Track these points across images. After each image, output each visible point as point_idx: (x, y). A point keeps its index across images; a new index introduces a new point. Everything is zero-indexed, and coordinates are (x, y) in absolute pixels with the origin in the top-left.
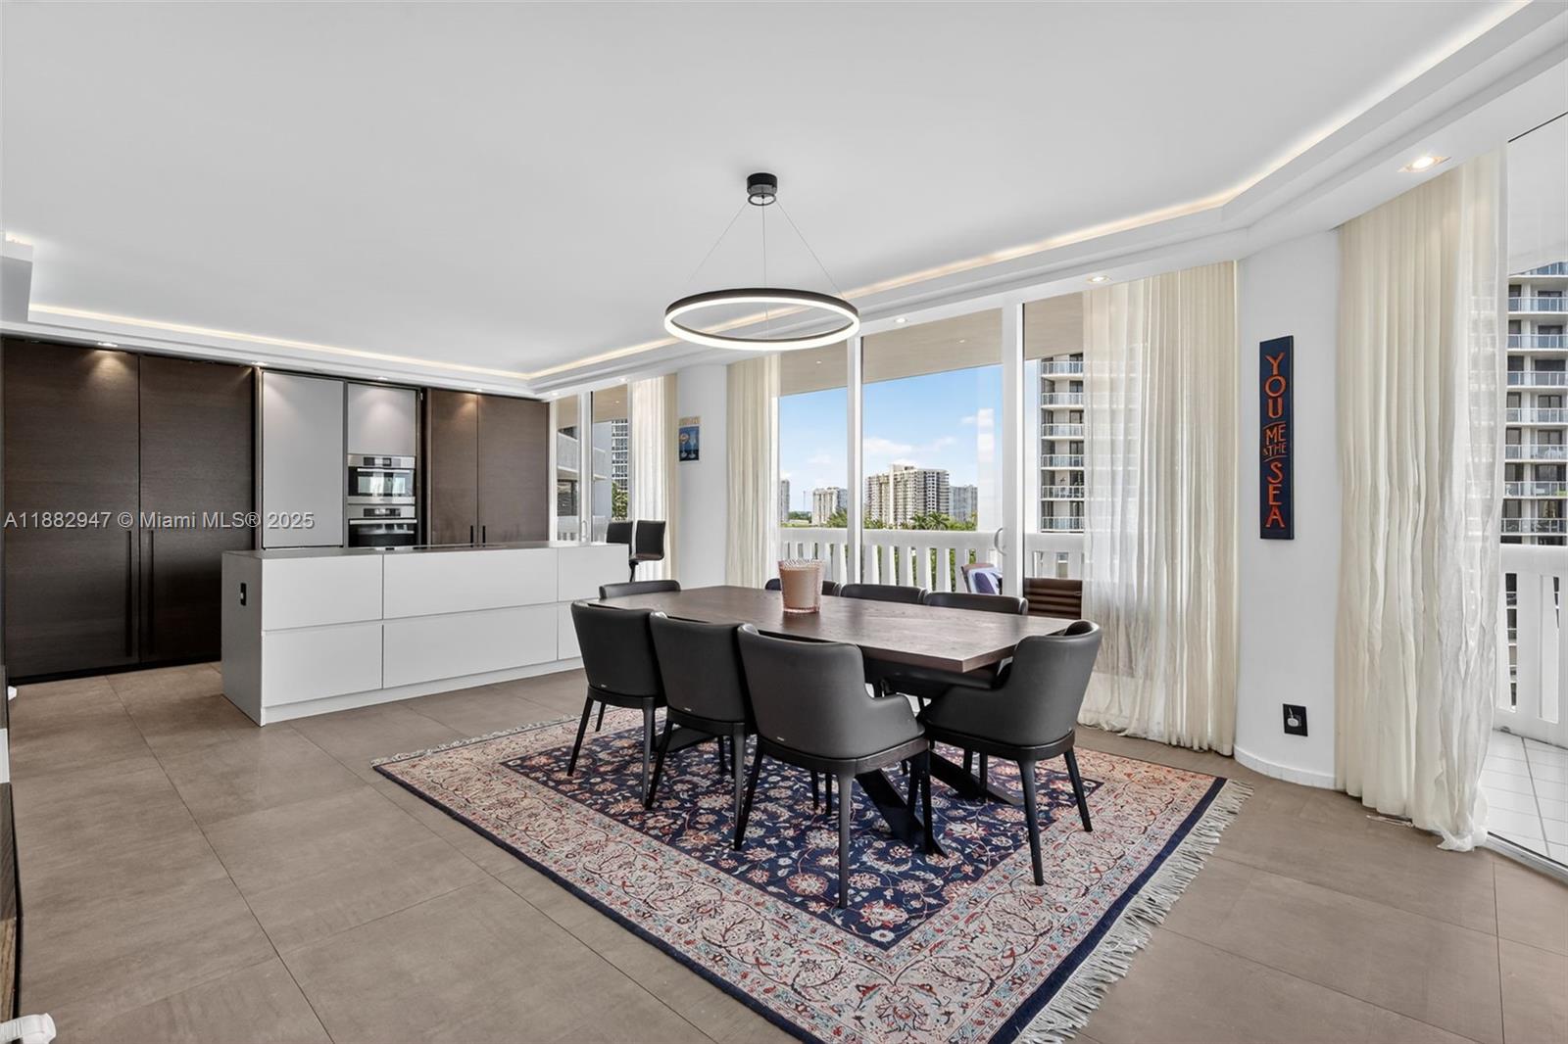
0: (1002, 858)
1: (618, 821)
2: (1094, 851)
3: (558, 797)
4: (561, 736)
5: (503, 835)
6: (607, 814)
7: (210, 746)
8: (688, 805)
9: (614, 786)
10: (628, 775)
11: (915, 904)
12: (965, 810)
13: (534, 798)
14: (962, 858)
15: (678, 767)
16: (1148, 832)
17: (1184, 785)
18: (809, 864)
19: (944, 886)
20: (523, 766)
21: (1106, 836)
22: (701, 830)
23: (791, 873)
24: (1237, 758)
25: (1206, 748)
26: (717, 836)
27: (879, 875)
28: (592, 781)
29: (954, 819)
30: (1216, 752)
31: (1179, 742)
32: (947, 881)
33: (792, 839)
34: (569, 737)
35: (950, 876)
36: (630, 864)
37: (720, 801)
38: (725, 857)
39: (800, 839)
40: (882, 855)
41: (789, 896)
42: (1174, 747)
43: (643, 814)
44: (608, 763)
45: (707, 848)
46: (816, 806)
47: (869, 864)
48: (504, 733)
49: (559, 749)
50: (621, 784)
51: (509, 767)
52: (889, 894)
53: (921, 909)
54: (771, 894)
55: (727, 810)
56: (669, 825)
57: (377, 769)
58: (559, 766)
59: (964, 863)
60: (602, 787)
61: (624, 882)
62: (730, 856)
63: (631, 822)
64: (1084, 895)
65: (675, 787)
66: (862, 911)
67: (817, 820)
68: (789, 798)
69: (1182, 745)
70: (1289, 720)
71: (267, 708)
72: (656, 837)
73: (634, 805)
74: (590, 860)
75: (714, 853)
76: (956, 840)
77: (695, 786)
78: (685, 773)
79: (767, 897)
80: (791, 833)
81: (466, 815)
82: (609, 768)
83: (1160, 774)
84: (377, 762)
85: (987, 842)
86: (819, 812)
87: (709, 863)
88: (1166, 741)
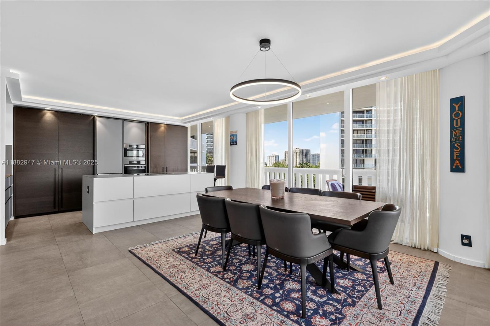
0: (362, 295)
1: (214, 275)
2: (398, 293)
3: (192, 264)
4: (193, 240)
5: (172, 280)
6: (210, 272)
7: (76, 241)
8: (239, 269)
9: (212, 260)
10: (216, 256)
11: (333, 317)
12: (342, 273)
13: (184, 264)
14: (346, 295)
15: (234, 253)
16: (417, 285)
17: (424, 265)
18: (287, 297)
19: (342, 308)
20: (179, 251)
21: (400, 287)
22: (245, 280)
23: (281, 301)
24: (440, 253)
25: (426, 249)
26: (250, 283)
27: (315, 302)
28: (204, 258)
29: (339, 277)
30: (430, 250)
31: (415, 246)
32: (343, 306)
33: (279, 285)
34: (196, 240)
35: (344, 303)
36: (219, 295)
37: (250, 267)
38: (255, 292)
39: (282, 285)
40: (315, 293)
41: (281, 311)
42: (413, 248)
43: (223, 272)
44: (209, 251)
45: (247, 288)
46: (286, 270)
47: (310, 297)
48: (173, 238)
49: (191, 245)
50: (214, 260)
51: (175, 251)
52: (321, 312)
53: (335, 320)
54: (275, 310)
55: (253, 271)
56: (233, 277)
57: (130, 251)
58: (192, 252)
59: (347, 298)
60: (207, 261)
61: (218, 303)
62: (257, 292)
63: (219, 276)
64: (400, 315)
65: (233, 261)
66: (312, 320)
67: (287, 276)
68: (275, 266)
69: (417, 247)
70: (464, 240)
71: (95, 228)
72: (228, 282)
73: (219, 268)
74: (204, 292)
75: (250, 290)
76: (341, 287)
77: (241, 261)
78: (236, 255)
79: (273, 312)
80: (278, 282)
81: (160, 271)
82: (209, 253)
83: (413, 259)
84: (130, 249)
85: (354, 288)
86: (287, 273)
87: (249, 295)
88: (410, 246)
